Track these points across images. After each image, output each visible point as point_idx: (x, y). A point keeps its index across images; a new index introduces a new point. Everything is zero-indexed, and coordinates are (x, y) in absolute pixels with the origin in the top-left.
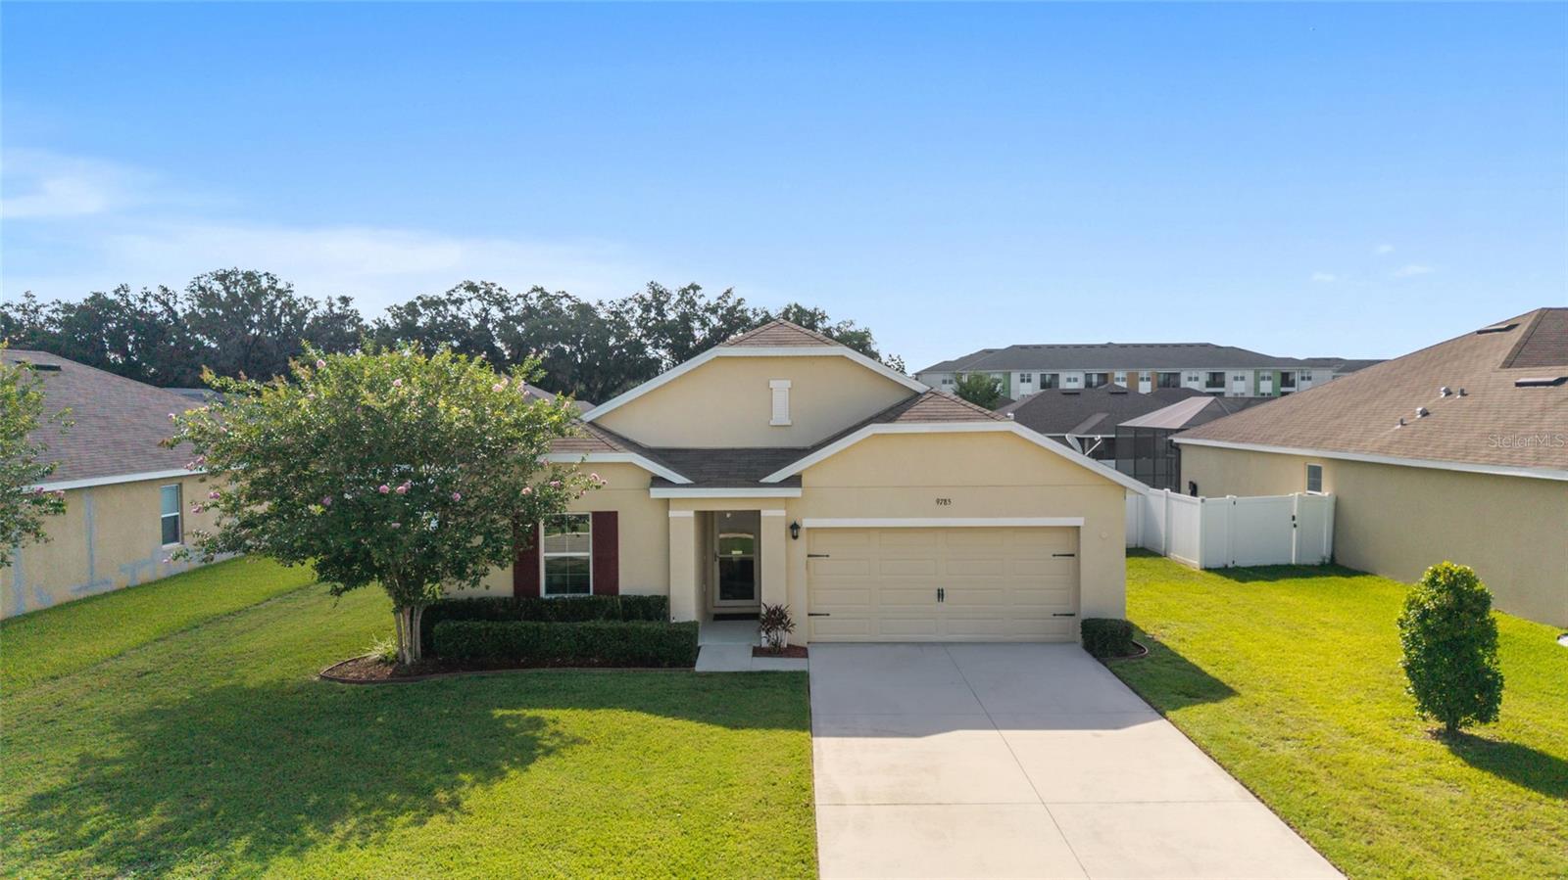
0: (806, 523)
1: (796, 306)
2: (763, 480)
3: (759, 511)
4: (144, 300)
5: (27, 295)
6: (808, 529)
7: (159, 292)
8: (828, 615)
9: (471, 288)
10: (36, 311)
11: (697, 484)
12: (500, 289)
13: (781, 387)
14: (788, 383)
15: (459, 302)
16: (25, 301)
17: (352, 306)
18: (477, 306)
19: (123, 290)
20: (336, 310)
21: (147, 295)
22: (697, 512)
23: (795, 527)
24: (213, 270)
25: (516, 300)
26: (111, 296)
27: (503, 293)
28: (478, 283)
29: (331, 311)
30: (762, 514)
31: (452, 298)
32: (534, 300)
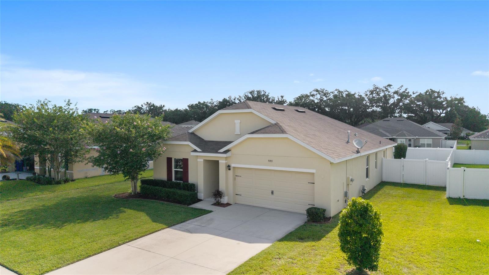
0: (233, 165)
1: (431, 90)
2: (219, 151)
3: (218, 161)
4: (235, 100)
5: (212, 100)
6: (234, 167)
7: (239, 97)
8: (241, 195)
9: (317, 91)
10: (213, 103)
11: (204, 151)
12: (326, 90)
13: (237, 122)
14: (239, 121)
15: (313, 95)
16: (211, 101)
17: (284, 98)
18: (318, 96)
19: (230, 97)
20: (280, 100)
21: (235, 98)
22: (204, 160)
23: (229, 166)
24: (248, 91)
25: (330, 94)
26: (228, 99)
27: (327, 91)
28: (319, 89)
29: (279, 100)
30: (220, 161)
31: (311, 94)
32: (336, 93)
